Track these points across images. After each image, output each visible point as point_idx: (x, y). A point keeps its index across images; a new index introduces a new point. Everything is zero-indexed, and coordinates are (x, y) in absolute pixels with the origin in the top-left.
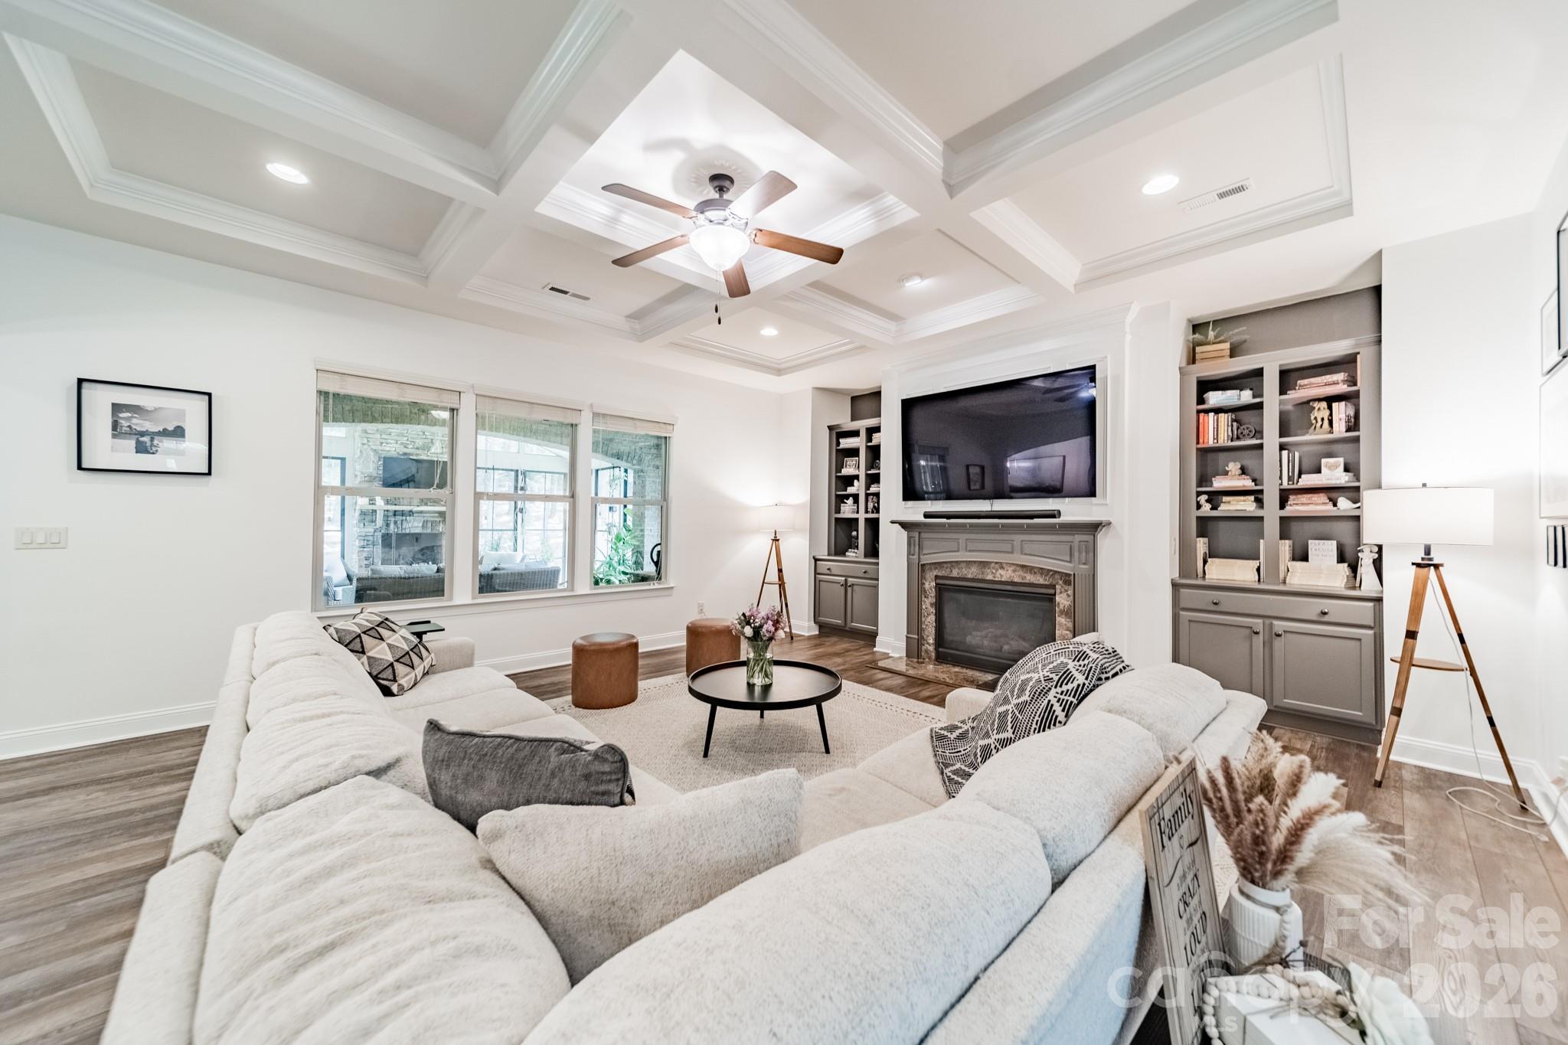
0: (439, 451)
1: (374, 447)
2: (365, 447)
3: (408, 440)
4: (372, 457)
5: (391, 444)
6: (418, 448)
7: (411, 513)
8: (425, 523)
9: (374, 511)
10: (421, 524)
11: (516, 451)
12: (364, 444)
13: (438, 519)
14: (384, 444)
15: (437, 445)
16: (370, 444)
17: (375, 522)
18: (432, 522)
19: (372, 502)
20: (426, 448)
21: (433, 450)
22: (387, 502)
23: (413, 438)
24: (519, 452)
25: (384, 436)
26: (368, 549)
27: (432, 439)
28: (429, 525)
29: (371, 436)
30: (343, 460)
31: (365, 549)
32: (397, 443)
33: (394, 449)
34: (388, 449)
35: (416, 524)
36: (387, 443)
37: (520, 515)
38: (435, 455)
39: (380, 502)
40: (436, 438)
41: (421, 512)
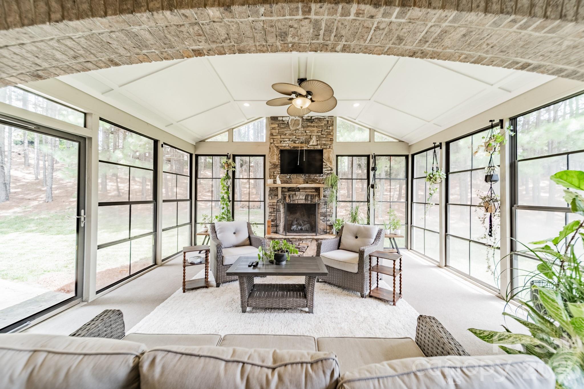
0: (315, 143)
1: (277, 145)
2: (272, 145)
3: (296, 138)
4: (275, 151)
5: (286, 141)
6: (302, 143)
7: (299, 189)
8: (307, 196)
9: (277, 188)
10: (304, 198)
11: (368, 140)
12: (271, 143)
13: (315, 194)
14: (282, 142)
15: (314, 139)
16: (275, 142)
17: (277, 195)
18: (311, 195)
19: (275, 182)
20: (307, 142)
21: (311, 143)
22: (283, 182)
23: (298, 136)
24: (370, 142)
25: (282, 137)
26: (274, 214)
27: (310, 135)
28: (309, 198)
29: (275, 137)
30: (264, 156)
31: (272, 214)
32: (289, 141)
33: (288, 145)
34: (284, 145)
35: (301, 197)
36: (284, 141)
37: (371, 190)
38: (312, 147)
39: (279, 181)
40: (313, 134)
41: (305, 188)
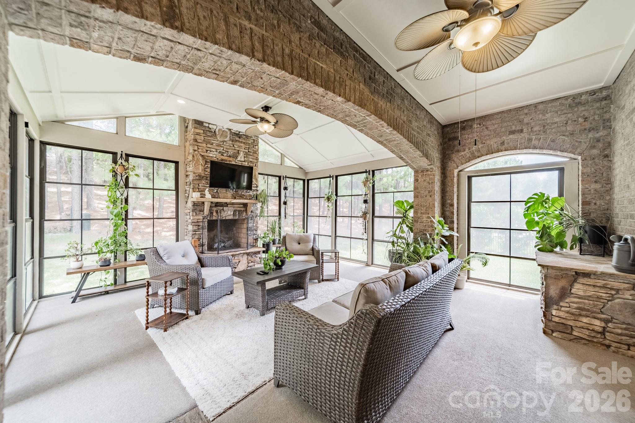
0: (243, 159)
1: (202, 154)
2: (196, 152)
3: (223, 150)
4: (201, 161)
5: (213, 151)
6: (230, 156)
7: (226, 204)
8: (235, 211)
9: (203, 203)
10: (232, 213)
12: (195, 150)
13: (242, 209)
14: (209, 152)
15: (241, 155)
16: (200, 150)
17: (203, 211)
18: (239, 211)
19: (203, 196)
20: (235, 156)
21: (239, 159)
22: (213, 197)
23: (227, 148)
24: (281, 165)
25: (209, 145)
26: (199, 232)
27: (238, 150)
28: (237, 213)
29: (200, 144)
30: (177, 163)
31: (197, 233)
32: (216, 152)
33: (215, 156)
34: (211, 155)
35: (229, 212)
36: (211, 151)
38: (240, 162)
39: (208, 196)
40: (242, 150)
41: (233, 204)
